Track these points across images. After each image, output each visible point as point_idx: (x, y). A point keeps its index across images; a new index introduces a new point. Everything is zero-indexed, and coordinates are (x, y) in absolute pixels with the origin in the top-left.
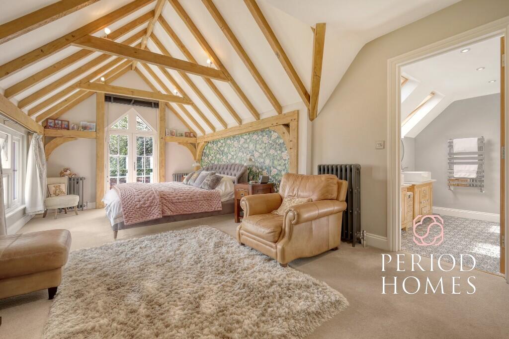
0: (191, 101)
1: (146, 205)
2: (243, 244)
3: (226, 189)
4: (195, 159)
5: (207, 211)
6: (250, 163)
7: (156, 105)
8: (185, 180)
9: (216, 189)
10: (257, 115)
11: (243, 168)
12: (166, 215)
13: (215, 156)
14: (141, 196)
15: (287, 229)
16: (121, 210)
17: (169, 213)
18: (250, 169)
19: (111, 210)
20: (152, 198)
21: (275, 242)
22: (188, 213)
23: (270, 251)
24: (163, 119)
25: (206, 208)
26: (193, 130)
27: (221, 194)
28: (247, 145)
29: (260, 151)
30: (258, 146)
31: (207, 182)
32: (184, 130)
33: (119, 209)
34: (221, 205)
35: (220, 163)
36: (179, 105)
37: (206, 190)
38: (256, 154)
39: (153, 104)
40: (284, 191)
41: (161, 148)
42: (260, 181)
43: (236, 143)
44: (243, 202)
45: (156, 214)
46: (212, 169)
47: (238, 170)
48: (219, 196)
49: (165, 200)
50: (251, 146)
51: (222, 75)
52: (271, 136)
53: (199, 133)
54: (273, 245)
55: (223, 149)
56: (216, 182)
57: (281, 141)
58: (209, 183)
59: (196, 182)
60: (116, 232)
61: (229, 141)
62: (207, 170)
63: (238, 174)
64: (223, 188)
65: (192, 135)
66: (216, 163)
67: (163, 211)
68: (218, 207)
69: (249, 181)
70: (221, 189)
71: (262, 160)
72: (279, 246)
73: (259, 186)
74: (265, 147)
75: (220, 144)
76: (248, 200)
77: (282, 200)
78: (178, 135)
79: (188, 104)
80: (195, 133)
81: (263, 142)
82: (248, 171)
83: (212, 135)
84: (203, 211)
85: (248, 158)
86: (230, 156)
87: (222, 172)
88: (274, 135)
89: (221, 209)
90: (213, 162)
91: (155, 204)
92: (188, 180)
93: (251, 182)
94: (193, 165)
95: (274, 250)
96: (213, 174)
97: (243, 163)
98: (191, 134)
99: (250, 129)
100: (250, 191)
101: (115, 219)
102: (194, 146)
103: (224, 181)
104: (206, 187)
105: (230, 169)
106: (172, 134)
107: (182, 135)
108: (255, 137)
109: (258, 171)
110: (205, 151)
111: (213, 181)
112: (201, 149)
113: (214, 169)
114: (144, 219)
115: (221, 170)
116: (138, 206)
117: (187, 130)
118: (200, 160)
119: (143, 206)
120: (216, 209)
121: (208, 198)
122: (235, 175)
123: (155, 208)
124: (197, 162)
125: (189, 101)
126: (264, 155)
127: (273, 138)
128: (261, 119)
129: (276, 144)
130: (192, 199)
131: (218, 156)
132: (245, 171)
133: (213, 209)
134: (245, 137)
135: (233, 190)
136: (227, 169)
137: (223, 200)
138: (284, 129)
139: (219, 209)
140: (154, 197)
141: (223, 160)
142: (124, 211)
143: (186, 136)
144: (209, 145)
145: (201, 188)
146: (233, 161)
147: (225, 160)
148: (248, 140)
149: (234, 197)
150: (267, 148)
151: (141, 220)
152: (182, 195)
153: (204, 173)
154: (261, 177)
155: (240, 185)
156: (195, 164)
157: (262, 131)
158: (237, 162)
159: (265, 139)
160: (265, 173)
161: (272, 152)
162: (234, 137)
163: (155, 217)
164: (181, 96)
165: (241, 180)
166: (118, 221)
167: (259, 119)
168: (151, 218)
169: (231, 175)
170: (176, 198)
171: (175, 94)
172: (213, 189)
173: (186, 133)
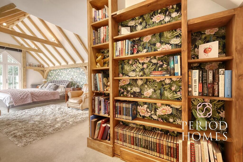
0: (42, 51)
1: (24, 97)
2: (69, 107)
3: (61, 90)
4: (44, 78)
5: (53, 99)
6: (72, 80)
7: (20, 51)
8: (40, 88)
9: (57, 90)
10: (74, 62)
11: (69, 82)
12: (34, 101)
13: (55, 76)
14: (21, 94)
15: (83, 100)
16: (12, 99)
17: (35, 100)
18: (72, 82)
19: (6, 100)
20: (27, 94)
21: (80, 104)
22: (44, 100)
23: (78, 107)
24: (25, 58)
25: (52, 98)
26: (42, 64)
27: (59, 92)
28: (70, 73)
29: (76, 75)
30: (75, 73)
31: (52, 88)
32: (37, 63)
33: (11, 100)
34: (59, 97)
35: (57, 80)
36: (35, 53)
37: (52, 91)
38: (74, 77)
39: (18, 50)
40: (84, 90)
41: (24, 72)
42: (76, 87)
43: (65, 72)
44: (69, 94)
45: (29, 101)
46: (54, 82)
47: (66, 83)
48: (58, 93)
49: (33, 95)
50: (72, 73)
51: (59, 46)
52: (80, 70)
53: (46, 66)
54: (79, 105)
55: (59, 73)
56: (57, 88)
57: (84, 72)
58: (53, 88)
59: (46, 88)
60: (9, 109)
61: (62, 71)
62: (51, 82)
63: (67, 84)
64: (60, 90)
65: (42, 66)
66: (55, 80)
67: (33, 100)
68: (58, 97)
69: (71, 87)
70: (59, 90)
71: (77, 79)
72: (81, 105)
73: (75, 88)
74: (78, 74)
75: (57, 72)
76: (71, 93)
77: (83, 92)
78: (34, 66)
79: (41, 53)
80: (43, 65)
81: (77, 72)
82: (71, 83)
83: (53, 67)
84: (51, 99)
85: (71, 78)
86: (62, 77)
87: (59, 84)
88: (82, 70)
89: (59, 98)
90: (54, 79)
91: (29, 97)
92: (41, 87)
93: (72, 87)
94: (43, 81)
95: (79, 107)
96: (55, 84)
97: (69, 80)
98: (40, 66)
99: (72, 67)
100: (72, 90)
101: (9, 103)
102: (43, 72)
103: (60, 87)
104: (52, 90)
105: (63, 82)
106: (30, 65)
107: (36, 66)
108: (74, 70)
109: (75, 83)
110: (49, 74)
111: (55, 87)
112: (47, 73)
113: (55, 82)
114: (24, 103)
115: (58, 83)
116: (20, 98)
117: (39, 64)
118: (46, 78)
119: (23, 98)
120: (57, 98)
121: (53, 94)
122: (65, 85)
123: (29, 98)
124: (45, 79)
125: (41, 52)
126: (78, 77)
127: (81, 71)
128: (76, 63)
129: (82, 73)
130: (46, 94)
131: (56, 77)
132: (70, 83)
133: (56, 98)
134: (70, 69)
135: (64, 90)
136: (61, 82)
137: (60, 95)
138: (85, 68)
139: (58, 98)
140: (28, 94)
141: (59, 78)
142: (14, 100)
143: (38, 67)
144: (52, 71)
145: (50, 90)
146: (64, 79)
147: (60, 79)
148: (71, 71)
149: (65, 93)
150: (79, 75)
151: (22, 104)
152: (41, 93)
153: (50, 84)
154: (76, 85)
155: (68, 89)
156: (44, 80)
157: (77, 68)
158: (66, 79)
159: (78, 71)
160: (78, 84)
161: (81, 76)
162: (64, 69)
163: (29, 102)
164: (37, 49)
165: (68, 86)
166: (11, 104)
167: (75, 63)
168: (27, 102)
169: (63, 85)
170: (39, 94)
171: (33, 48)
172: (55, 90)
173: (38, 65)
